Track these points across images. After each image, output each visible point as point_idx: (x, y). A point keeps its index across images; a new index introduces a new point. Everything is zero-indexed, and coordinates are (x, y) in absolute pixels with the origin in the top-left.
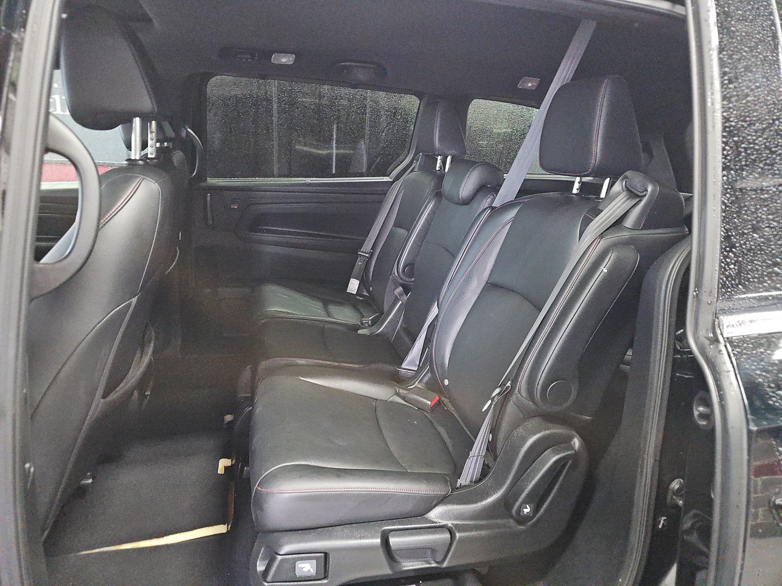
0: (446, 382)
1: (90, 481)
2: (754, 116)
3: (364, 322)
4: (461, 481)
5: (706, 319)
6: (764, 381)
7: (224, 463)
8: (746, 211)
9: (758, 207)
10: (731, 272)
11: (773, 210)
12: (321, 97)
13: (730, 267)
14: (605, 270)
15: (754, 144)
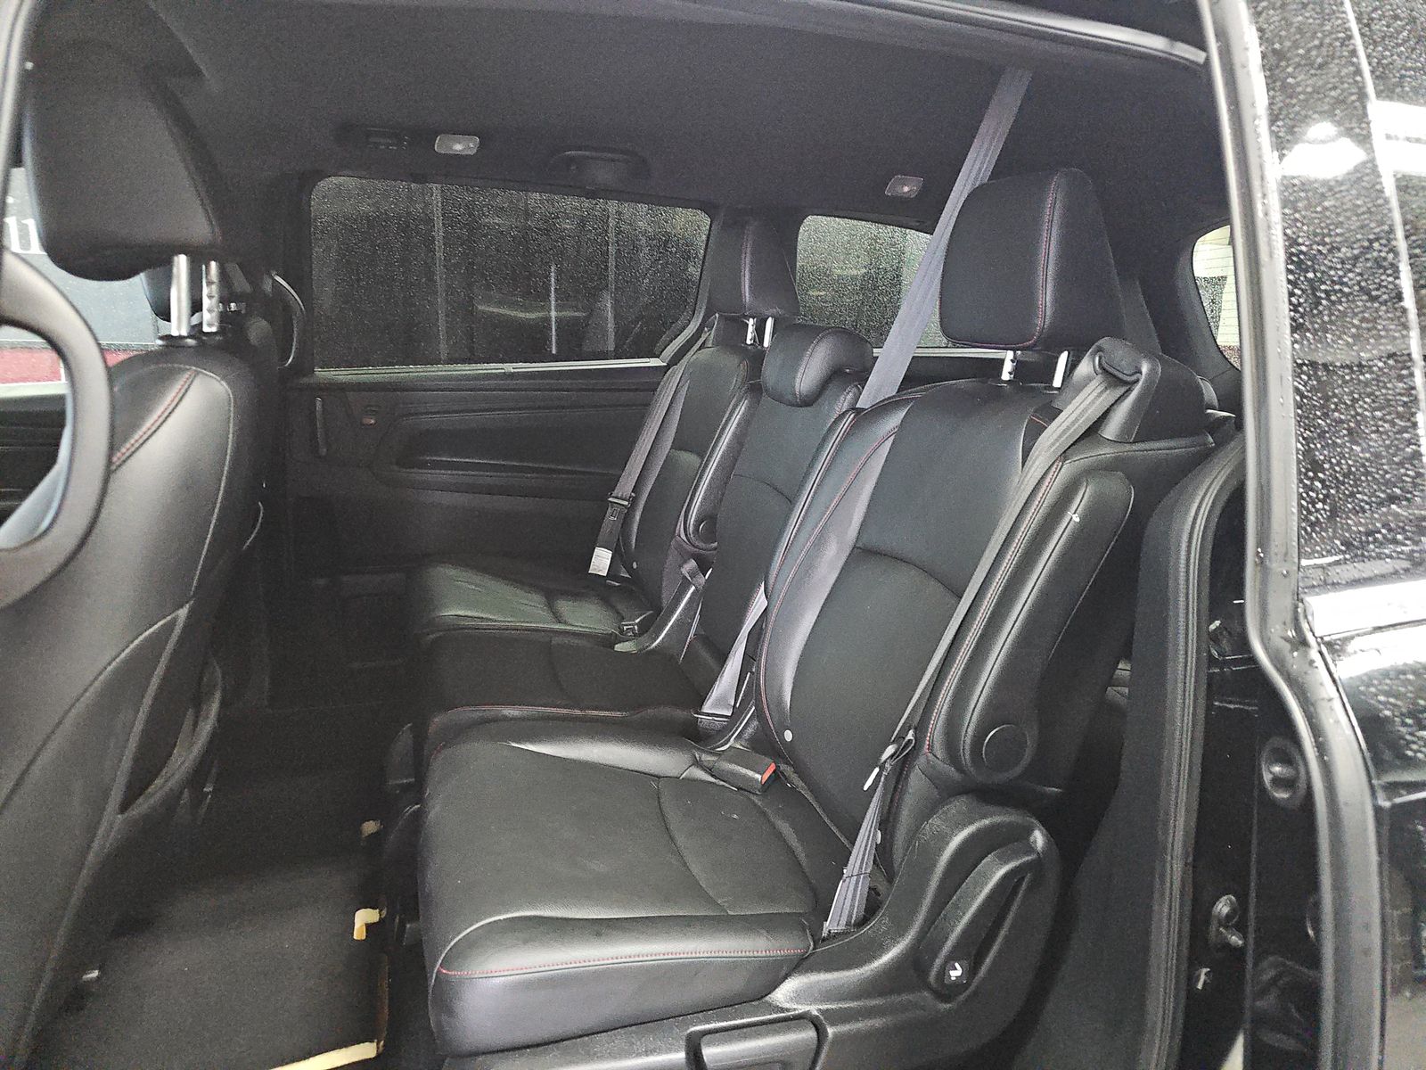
0: (788, 736)
1: (95, 974)
2: (1337, 235)
3: (625, 628)
4: (830, 926)
5: (1280, 604)
6: (1393, 715)
7: (364, 918)
8: (1336, 404)
9: (1356, 396)
10: (1319, 516)
11: (1382, 401)
12: (528, 214)
13: (1317, 506)
14: (1076, 519)
15: (1342, 284)
